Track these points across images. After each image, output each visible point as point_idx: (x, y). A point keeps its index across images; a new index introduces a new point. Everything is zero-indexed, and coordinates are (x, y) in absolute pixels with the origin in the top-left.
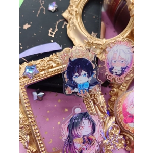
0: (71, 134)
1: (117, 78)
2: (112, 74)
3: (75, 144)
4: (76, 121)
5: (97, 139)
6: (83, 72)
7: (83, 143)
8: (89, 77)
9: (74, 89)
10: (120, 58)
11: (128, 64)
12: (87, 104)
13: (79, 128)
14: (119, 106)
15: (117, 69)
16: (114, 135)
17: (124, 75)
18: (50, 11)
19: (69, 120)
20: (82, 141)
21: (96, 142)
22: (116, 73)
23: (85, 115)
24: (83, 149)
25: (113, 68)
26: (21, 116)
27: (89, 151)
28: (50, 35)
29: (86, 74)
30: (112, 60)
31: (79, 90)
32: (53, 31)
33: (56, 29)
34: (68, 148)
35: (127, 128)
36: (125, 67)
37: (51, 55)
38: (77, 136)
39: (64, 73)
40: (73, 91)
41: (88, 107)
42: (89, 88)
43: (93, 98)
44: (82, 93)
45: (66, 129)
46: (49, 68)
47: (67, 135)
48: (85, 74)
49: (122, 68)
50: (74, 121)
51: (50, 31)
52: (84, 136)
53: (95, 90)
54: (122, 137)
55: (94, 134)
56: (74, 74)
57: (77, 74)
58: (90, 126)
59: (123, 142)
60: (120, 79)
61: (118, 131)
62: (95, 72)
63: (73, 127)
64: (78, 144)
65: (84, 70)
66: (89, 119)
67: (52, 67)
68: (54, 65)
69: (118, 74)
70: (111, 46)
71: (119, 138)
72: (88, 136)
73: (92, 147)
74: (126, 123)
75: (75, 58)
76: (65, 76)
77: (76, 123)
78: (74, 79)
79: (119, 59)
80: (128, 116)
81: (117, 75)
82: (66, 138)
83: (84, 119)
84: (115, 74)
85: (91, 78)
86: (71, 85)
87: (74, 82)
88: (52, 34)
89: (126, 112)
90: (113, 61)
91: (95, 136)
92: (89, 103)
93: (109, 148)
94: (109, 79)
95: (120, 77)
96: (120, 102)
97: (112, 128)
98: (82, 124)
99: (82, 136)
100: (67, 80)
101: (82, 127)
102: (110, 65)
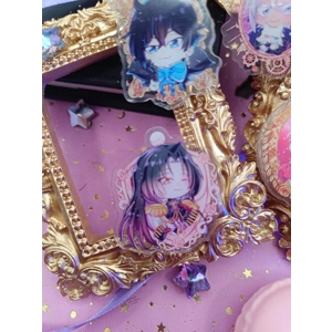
0: (139, 195)
1: (269, 60)
2: (258, 48)
3: (148, 217)
4: (153, 163)
5: (201, 210)
6: (172, 35)
7: (169, 216)
8: (185, 47)
9: (148, 84)
12: (182, 126)
13: (159, 180)
14: (270, 137)
15: (272, 35)
16: (248, 205)
19: (135, 161)
20: (166, 211)
21: (199, 217)
22: (268, 45)
23: (175, 151)
24: (168, 230)
25: (259, 32)
27: (181, 235)
29: (180, 41)
31: (161, 86)
34: (131, 226)
35: (285, 191)
37: (98, 4)
38: (154, 200)
40: (147, 89)
41: (185, 134)
42: (186, 80)
43: (200, 110)
44: (168, 93)
45: (128, 181)
46: (90, 36)
47: (131, 195)
48: (175, 41)
49: (286, 31)
50: (147, 164)
52: (169, 200)
53: (203, 84)
54: (269, 213)
55: (196, 198)
56: (148, 42)
58: (186, 177)
59: (271, 226)
60: (277, 63)
61: (262, 198)
64: (155, 218)
65: (174, 30)
66: (184, 161)
67: (98, 32)
68: (103, 26)
69: (273, 47)
71: (262, 214)
72: (180, 201)
73: (190, 228)
74: (285, 179)
76: (126, 48)
77: (153, 169)
78: (149, 55)
81: (269, 51)
82: (127, 202)
83: (171, 159)
85: (191, 51)
86: (142, 72)
87: (149, 64)
89: (288, 151)
90: (261, 11)
91: (199, 203)
92: (188, 124)
93: (235, 236)
94: (248, 65)
95: (279, 58)
96: (274, 126)
97: (247, 190)
98: (168, 171)
99: (165, 201)
100: (130, 59)
101: (168, 179)
102: (252, 23)
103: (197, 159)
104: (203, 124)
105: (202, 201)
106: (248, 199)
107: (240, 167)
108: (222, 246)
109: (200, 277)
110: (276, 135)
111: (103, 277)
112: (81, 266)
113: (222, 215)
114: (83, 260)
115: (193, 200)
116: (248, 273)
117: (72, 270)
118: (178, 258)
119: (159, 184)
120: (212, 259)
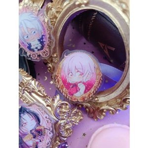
1: (40, 53)
2: (34, 51)
5: (46, 127)
7: (34, 138)
10: (29, 30)
11: (41, 33)
13: (22, 126)
14: (58, 82)
17: (46, 46)
20: (32, 136)
21: (46, 130)
22: (37, 48)
23: (21, 111)
24: (37, 143)
25: (30, 45)
27: (44, 142)
30: (23, 37)
35: (75, 99)
36: (41, 37)
38: (25, 135)
41: (24, 100)
43: (24, 88)
52: (31, 131)
54: (75, 110)
55: (41, 124)
58: (32, 118)
59: (80, 114)
60: (44, 52)
71: (73, 112)
72: (35, 129)
73: (45, 137)
74: (72, 95)
79: (30, 32)
80: (71, 87)
81: (38, 50)
83: (22, 115)
84: (36, 50)
89: (67, 83)
90: (25, 37)
91: (43, 125)
92: (22, 96)
93: (67, 127)
94: (35, 58)
95: (44, 50)
96: (58, 76)
97: (61, 107)
98: (23, 120)
99: (29, 132)
101: (25, 123)
102: (25, 43)
103: (32, 109)
104: (30, 93)
106: (64, 110)
107: (53, 100)
108: (65, 134)
110: (60, 79)
115: (40, 126)
119: (23, 127)
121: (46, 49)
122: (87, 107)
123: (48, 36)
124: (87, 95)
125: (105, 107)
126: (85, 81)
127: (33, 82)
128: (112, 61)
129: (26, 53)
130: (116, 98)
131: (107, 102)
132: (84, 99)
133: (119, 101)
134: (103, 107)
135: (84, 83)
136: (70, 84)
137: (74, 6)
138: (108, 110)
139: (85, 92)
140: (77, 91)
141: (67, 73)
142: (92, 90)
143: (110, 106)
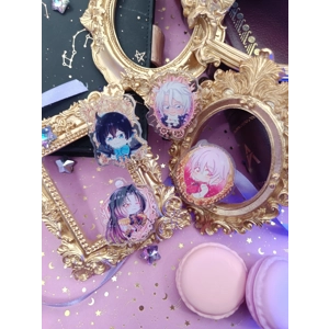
0: (113, 215)
1: (173, 131)
2: (167, 126)
3: (121, 226)
4: (119, 197)
6: (119, 132)
7: (131, 224)
8: (127, 138)
9: (110, 156)
10: (174, 101)
11: (187, 111)
12: (132, 174)
13: (124, 206)
14: (180, 172)
15: (173, 119)
16: (174, 210)
17: (184, 127)
18: (57, 11)
20: (129, 221)
22: (172, 124)
23: (130, 189)
24: (132, 231)
26: (44, 199)
28: (64, 64)
29: (124, 135)
30: (163, 106)
31: (117, 157)
32: (69, 55)
33: (74, 52)
35: (191, 199)
36: (183, 114)
37: (71, 107)
38: (122, 217)
39: (92, 135)
40: (110, 159)
41: (134, 178)
42: (130, 154)
43: (140, 165)
44: (121, 160)
46: (70, 128)
47: (109, 216)
48: (121, 135)
49: (179, 117)
50: (115, 198)
51: (64, 56)
52: (130, 215)
54: (185, 212)
56: (106, 136)
57: (110, 136)
58: (137, 202)
59: (188, 218)
60: (178, 132)
61: (180, 205)
62: (135, 130)
63: (115, 206)
64: (124, 225)
65: (120, 130)
67: (75, 126)
68: (78, 122)
69: (175, 125)
70: (159, 83)
71: (182, 213)
72: (136, 215)
74: (190, 193)
75: (104, 113)
76: (95, 139)
77: (119, 200)
78: (108, 142)
79: (174, 104)
80: (192, 184)
81: (173, 127)
83: (128, 194)
84: (170, 126)
85: (130, 140)
86: (105, 150)
87: (109, 146)
88: (68, 62)
90: (165, 108)
92: (135, 172)
93: (169, 227)
94: (163, 134)
95: (179, 130)
96: (181, 166)
97: (171, 202)
98: (127, 200)
100: (98, 145)
101: (128, 205)
102: (162, 113)
103: (142, 192)
104: (144, 172)
105: (148, 213)
106: (173, 207)
107: (166, 190)
108: (163, 234)
109: (155, 252)
110: (183, 170)
111: (99, 263)
112: (86, 260)
113: (160, 217)
114: (86, 256)
115: (143, 213)
116: (181, 246)
117: (80, 263)
118: (140, 245)
119: (124, 208)
120: (158, 242)
121: (182, 129)
122: (198, 214)
123: (192, 117)
124: (206, 200)
125: (221, 222)
126: (211, 184)
127: (151, 162)
128: (250, 170)
129: (156, 123)
130: (237, 217)
131: (225, 218)
132: (201, 203)
133: (240, 221)
134: (218, 222)
135: (208, 186)
136: (192, 180)
137: (238, 101)
138: (223, 227)
139: (206, 196)
140: (197, 191)
141: (193, 166)
142: (215, 197)
143: (227, 223)
